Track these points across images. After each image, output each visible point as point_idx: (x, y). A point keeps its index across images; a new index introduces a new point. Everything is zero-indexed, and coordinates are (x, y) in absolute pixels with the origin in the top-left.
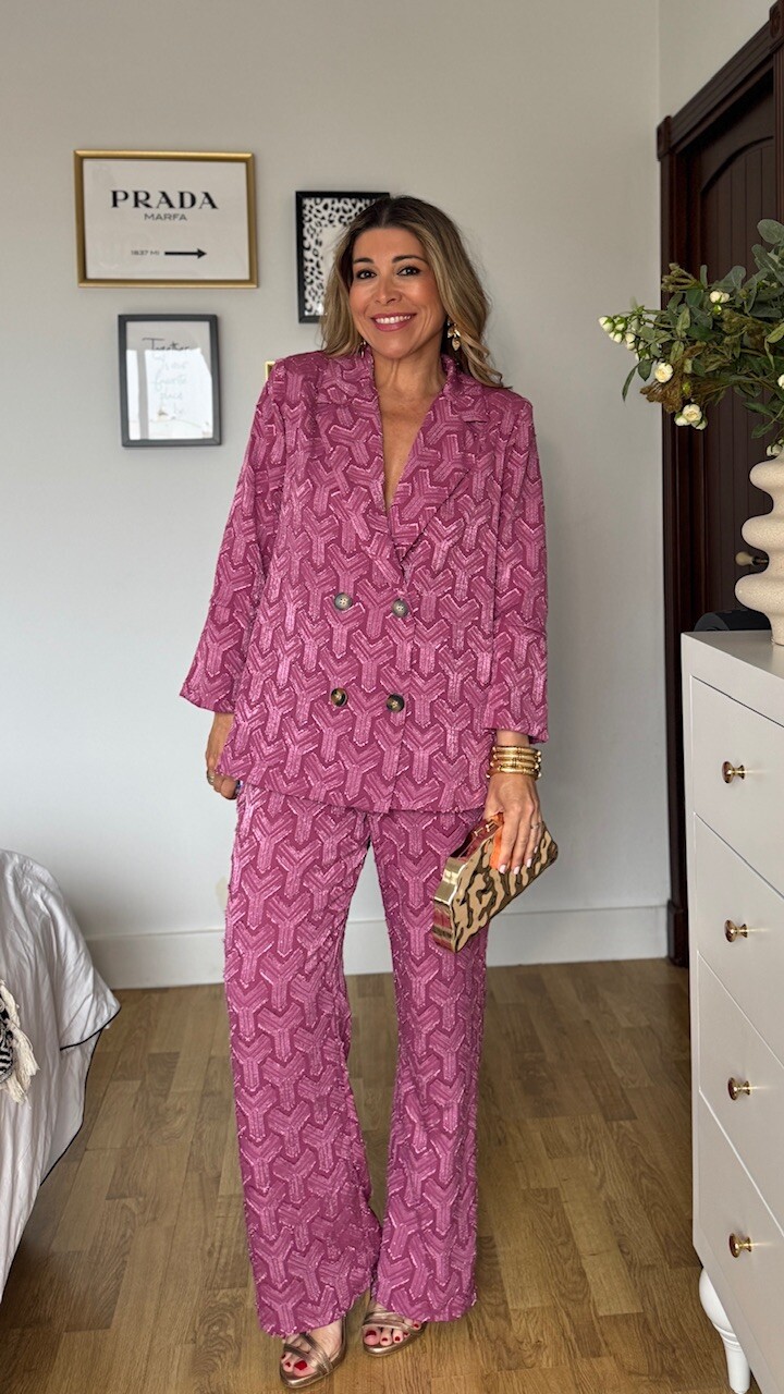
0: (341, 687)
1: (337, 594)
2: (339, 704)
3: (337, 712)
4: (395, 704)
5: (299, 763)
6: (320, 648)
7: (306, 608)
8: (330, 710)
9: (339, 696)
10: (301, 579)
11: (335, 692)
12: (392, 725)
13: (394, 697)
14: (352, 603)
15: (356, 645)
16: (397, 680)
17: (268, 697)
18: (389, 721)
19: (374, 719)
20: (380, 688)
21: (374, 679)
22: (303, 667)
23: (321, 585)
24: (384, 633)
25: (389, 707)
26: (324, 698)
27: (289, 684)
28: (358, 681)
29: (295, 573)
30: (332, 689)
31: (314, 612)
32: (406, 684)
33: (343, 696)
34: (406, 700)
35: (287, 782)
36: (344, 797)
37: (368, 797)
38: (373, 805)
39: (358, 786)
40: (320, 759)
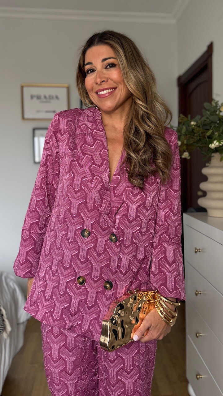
0: (82, 275)
1: (83, 231)
2: (81, 283)
3: (80, 288)
4: (108, 286)
5: (60, 312)
6: (72, 256)
7: (66, 235)
8: (76, 286)
9: (81, 280)
10: (65, 221)
11: (79, 278)
12: (106, 297)
13: (108, 282)
14: (89, 234)
15: (91, 256)
16: (110, 274)
17: (47, 276)
18: (104, 294)
19: (97, 293)
20: (101, 278)
21: (99, 273)
22: (63, 264)
23: (75, 224)
24: (105, 250)
25: (105, 287)
26: (73, 281)
27: (57, 272)
28: (91, 274)
29: (62, 217)
30: (78, 276)
31: (71, 236)
32: (114, 277)
33: (83, 281)
34: (114, 284)
35: (54, 321)
36: (81, 329)
37: (91, 332)
38: (93, 336)
39: (87, 325)
40: (70, 311)
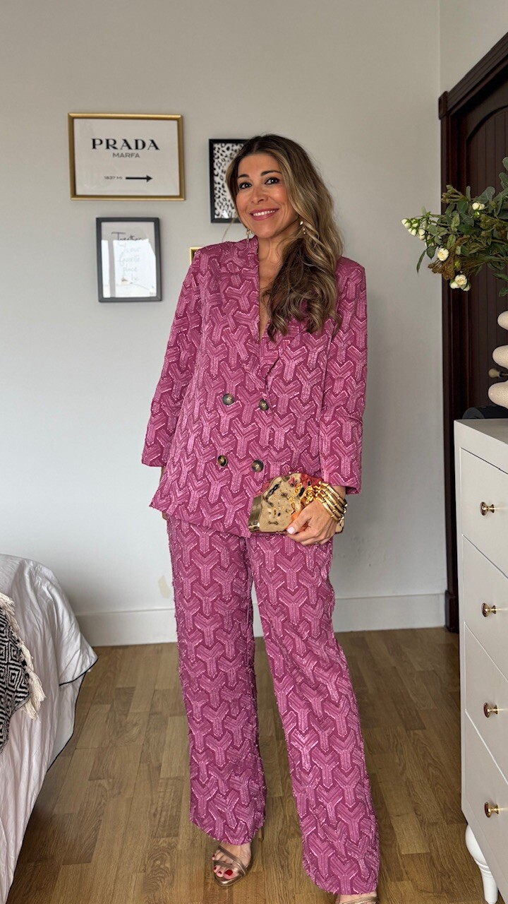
0: (224, 454)
1: (226, 395)
2: (223, 464)
3: (221, 470)
4: (258, 467)
5: (197, 503)
6: (212, 429)
7: (205, 403)
8: (217, 468)
9: (222, 460)
10: (203, 384)
11: (220, 458)
12: (255, 481)
13: (257, 462)
14: (233, 401)
15: (234, 428)
16: (260, 451)
17: (182, 460)
18: (253, 478)
19: (244, 476)
20: (248, 456)
21: (245, 450)
22: (202, 441)
23: (215, 388)
24: (253, 420)
25: (254, 468)
26: (214, 461)
27: (193, 452)
28: (235, 451)
29: (200, 381)
30: (218, 455)
31: (210, 404)
32: (265, 454)
33: (225, 460)
34: (265, 464)
35: (189, 514)
36: (224, 525)
37: (238, 527)
38: (240, 532)
39: (232, 519)
40: (208, 501)
